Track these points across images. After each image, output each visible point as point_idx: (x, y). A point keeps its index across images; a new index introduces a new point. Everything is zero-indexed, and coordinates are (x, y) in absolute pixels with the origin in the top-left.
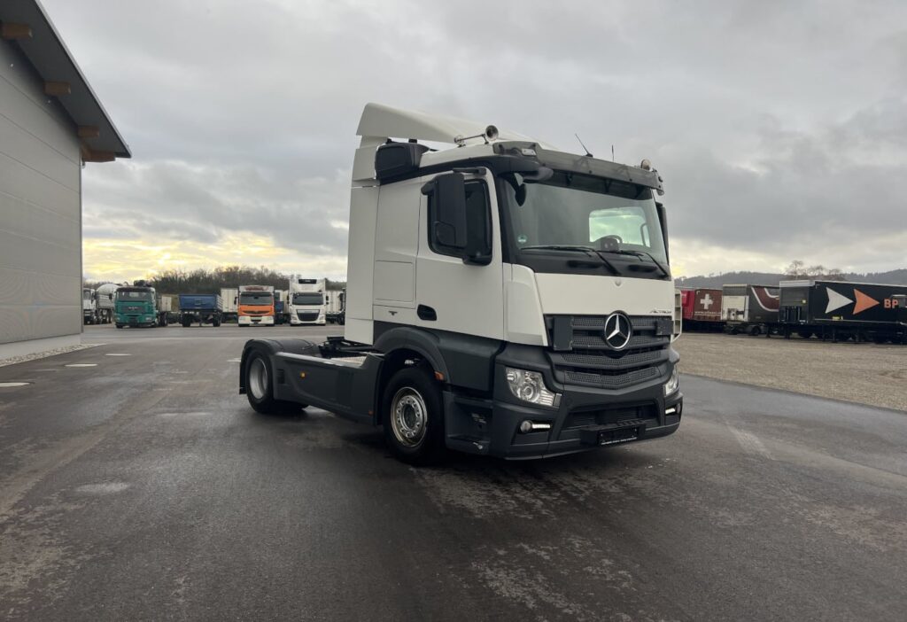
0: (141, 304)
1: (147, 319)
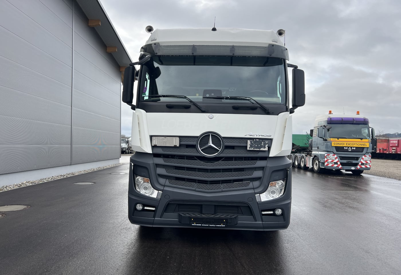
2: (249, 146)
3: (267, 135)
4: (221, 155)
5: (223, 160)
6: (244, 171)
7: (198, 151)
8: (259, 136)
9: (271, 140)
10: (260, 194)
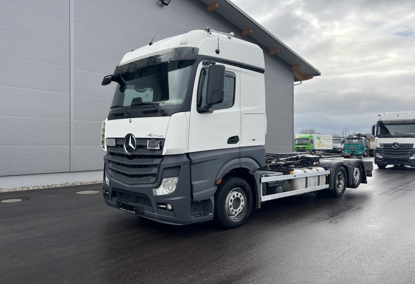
0: (357, 145)
1: (360, 153)
2: (148, 146)
3: (161, 135)
4: (136, 153)
5: (138, 158)
6: (148, 167)
7: (124, 151)
8: (155, 136)
9: (164, 139)
10: (156, 188)
